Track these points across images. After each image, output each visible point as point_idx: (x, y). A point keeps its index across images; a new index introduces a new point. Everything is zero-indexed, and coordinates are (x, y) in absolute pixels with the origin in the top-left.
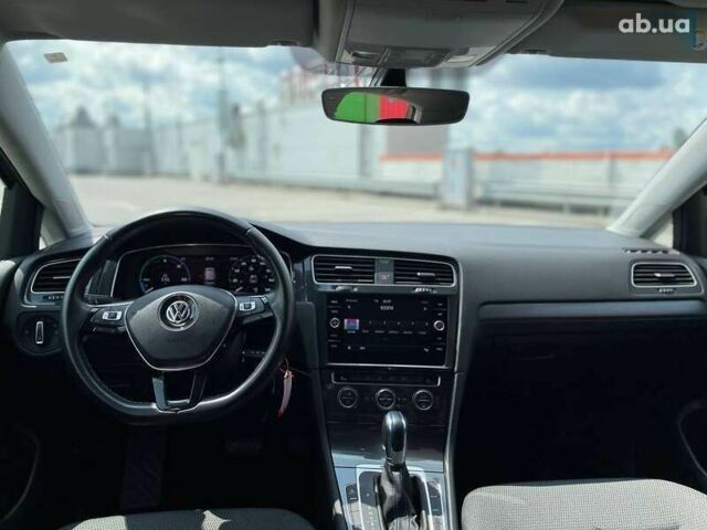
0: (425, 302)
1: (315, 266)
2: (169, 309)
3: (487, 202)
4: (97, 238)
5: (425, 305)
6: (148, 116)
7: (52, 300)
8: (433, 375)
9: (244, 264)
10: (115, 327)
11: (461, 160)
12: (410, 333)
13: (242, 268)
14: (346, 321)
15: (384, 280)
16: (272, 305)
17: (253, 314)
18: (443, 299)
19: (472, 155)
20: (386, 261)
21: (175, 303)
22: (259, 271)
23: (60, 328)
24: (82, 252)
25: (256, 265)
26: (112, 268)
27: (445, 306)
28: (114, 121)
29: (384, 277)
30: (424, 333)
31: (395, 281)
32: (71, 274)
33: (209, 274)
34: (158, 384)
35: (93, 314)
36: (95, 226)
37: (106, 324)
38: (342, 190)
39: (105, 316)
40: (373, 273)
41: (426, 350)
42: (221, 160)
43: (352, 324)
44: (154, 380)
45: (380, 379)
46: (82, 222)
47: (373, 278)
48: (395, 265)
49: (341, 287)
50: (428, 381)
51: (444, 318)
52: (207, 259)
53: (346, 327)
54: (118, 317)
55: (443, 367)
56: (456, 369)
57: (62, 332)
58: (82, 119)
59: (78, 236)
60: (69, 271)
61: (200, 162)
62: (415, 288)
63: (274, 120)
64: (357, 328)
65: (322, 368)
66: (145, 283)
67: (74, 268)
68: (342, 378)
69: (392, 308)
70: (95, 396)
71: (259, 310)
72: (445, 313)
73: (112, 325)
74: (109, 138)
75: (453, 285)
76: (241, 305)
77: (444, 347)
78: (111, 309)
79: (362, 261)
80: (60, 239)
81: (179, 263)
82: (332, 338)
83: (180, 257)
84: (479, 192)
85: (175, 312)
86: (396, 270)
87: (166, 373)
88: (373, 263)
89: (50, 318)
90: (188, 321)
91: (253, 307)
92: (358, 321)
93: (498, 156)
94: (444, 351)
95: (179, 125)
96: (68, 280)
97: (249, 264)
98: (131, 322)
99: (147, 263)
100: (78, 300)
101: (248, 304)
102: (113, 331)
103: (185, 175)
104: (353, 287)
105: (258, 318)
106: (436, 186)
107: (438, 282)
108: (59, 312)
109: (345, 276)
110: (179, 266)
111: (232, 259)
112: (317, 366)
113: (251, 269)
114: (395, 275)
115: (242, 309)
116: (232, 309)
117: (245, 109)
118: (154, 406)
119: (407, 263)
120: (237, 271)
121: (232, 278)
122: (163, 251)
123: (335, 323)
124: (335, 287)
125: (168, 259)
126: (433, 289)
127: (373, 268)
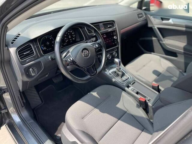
0: (111, 33)
12: (110, 41)
18: (114, 31)
30: (113, 40)
31: (105, 29)
47: (100, 30)
48: (103, 25)
50: (115, 50)
51: (115, 36)
54: (72, 59)
55: (117, 46)
62: (109, 30)
69: (106, 36)
73: (72, 62)
75: (115, 27)
76: (94, 46)
77: (116, 42)
88: (99, 25)
91: (97, 46)
107: (112, 27)
110: (51, 38)
113: (69, 34)
121: (65, 38)
125: (47, 37)
126: (112, 29)
127: (99, 27)
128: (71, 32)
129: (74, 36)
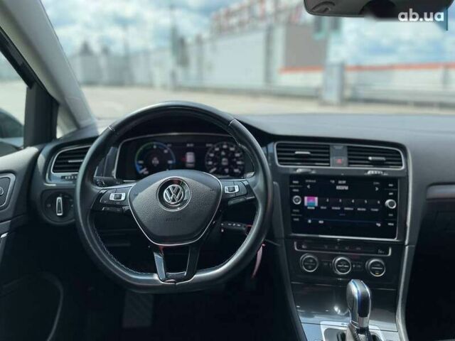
0: (377, 183)
1: (278, 151)
2: (166, 191)
3: (354, 100)
4: (102, 129)
5: (377, 186)
6: (126, 46)
7: (68, 180)
8: (385, 247)
9: (217, 149)
10: (120, 206)
11: (336, 71)
12: (364, 209)
13: (216, 153)
14: (306, 198)
15: (339, 163)
16: (254, 189)
17: (237, 197)
18: (394, 180)
19: (343, 67)
20: (339, 147)
21: (170, 187)
22: (229, 155)
23: (74, 203)
24: (92, 140)
25: (227, 150)
26: (114, 153)
27: (396, 186)
28: (106, 51)
29: (339, 161)
30: (376, 210)
31: (349, 164)
32: (83, 158)
33: (190, 157)
34: (158, 258)
35: (102, 194)
36: (99, 119)
37: (113, 204)
38: (253, 93)
39: (112, 197)
40: (329, 157)
41: (379, 225)
42: (173, 75)
43: (311, 201)
44: (155, 255)
45: (336, 248)
46: (89, 115)
47: (329, 162)
48: (349, 151)
49: (301, 169)
50: (380, 251)
51: (394, 197)
52: (188, 145)
53: (306, 204)
54: (123, 198)
55: (395, 240)
56: (407, 242)
57: (76, 206)
58: (86, 50)
59: (86, 127)
60: (82, 155)
61: (160, 76)
62: (367, 171)
63: (207, 47)
64: (316, 204)
65: (287, 238)
66: (140, 164)
67: (86, 153)
68: (303, 247)
69: (346, 188)
70: (106, 268)
71: (243, 193)
72: (395, 193)
73: (117, 205)
74: (103, 62)
75: (403, 167)
76: (226, 188)
77: (395, 223)
78: (116, 191)
79: (319, 147)
80: (73, 129)
81: (165, 149)
82: (294, 213)
83: (166, 144)
84: (348, 93)
85: (171, 194)
86: (349, 155)
87: (165, 248)
88: (329, 149)
89: (67, 194)
90: (183, 202)
91: (237, 190)
92: (316, 199)
93: (359, 68)
94: (395, 226)
95: (146, 53)
96: (81, 163)
97: (222, 149)
98: (133, 203)
99: (141, 149)
100: (89, 183)
101: (232, 187)
102: (118, 210)
103: (150, 85)
104: (312, 169)
105: (241, 200)
106: (318, 90)
107: (388, 165)
108: (74, 190)
109: (303, 160)
110: (166, 151)
111: (207, 145)
112: (283, 236)
113: (223, 153)
114: (349, 159)
115: (227, 192)
116: (219, 191)
117: (189, 40)
118: (156, 277)
119: (359, 149)
120: (212, 155)
121: (208, 161)
122: (154, 139)
123: (297, 200)
124: (296, 169)
125: (157, 145)
126: (384, 171)
127: (329, 153)
128: (232, 149)
129: (239, 163)
